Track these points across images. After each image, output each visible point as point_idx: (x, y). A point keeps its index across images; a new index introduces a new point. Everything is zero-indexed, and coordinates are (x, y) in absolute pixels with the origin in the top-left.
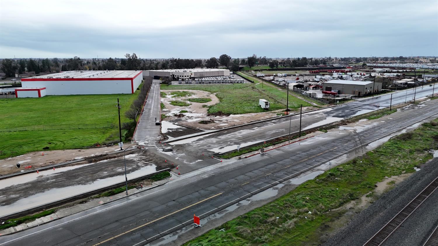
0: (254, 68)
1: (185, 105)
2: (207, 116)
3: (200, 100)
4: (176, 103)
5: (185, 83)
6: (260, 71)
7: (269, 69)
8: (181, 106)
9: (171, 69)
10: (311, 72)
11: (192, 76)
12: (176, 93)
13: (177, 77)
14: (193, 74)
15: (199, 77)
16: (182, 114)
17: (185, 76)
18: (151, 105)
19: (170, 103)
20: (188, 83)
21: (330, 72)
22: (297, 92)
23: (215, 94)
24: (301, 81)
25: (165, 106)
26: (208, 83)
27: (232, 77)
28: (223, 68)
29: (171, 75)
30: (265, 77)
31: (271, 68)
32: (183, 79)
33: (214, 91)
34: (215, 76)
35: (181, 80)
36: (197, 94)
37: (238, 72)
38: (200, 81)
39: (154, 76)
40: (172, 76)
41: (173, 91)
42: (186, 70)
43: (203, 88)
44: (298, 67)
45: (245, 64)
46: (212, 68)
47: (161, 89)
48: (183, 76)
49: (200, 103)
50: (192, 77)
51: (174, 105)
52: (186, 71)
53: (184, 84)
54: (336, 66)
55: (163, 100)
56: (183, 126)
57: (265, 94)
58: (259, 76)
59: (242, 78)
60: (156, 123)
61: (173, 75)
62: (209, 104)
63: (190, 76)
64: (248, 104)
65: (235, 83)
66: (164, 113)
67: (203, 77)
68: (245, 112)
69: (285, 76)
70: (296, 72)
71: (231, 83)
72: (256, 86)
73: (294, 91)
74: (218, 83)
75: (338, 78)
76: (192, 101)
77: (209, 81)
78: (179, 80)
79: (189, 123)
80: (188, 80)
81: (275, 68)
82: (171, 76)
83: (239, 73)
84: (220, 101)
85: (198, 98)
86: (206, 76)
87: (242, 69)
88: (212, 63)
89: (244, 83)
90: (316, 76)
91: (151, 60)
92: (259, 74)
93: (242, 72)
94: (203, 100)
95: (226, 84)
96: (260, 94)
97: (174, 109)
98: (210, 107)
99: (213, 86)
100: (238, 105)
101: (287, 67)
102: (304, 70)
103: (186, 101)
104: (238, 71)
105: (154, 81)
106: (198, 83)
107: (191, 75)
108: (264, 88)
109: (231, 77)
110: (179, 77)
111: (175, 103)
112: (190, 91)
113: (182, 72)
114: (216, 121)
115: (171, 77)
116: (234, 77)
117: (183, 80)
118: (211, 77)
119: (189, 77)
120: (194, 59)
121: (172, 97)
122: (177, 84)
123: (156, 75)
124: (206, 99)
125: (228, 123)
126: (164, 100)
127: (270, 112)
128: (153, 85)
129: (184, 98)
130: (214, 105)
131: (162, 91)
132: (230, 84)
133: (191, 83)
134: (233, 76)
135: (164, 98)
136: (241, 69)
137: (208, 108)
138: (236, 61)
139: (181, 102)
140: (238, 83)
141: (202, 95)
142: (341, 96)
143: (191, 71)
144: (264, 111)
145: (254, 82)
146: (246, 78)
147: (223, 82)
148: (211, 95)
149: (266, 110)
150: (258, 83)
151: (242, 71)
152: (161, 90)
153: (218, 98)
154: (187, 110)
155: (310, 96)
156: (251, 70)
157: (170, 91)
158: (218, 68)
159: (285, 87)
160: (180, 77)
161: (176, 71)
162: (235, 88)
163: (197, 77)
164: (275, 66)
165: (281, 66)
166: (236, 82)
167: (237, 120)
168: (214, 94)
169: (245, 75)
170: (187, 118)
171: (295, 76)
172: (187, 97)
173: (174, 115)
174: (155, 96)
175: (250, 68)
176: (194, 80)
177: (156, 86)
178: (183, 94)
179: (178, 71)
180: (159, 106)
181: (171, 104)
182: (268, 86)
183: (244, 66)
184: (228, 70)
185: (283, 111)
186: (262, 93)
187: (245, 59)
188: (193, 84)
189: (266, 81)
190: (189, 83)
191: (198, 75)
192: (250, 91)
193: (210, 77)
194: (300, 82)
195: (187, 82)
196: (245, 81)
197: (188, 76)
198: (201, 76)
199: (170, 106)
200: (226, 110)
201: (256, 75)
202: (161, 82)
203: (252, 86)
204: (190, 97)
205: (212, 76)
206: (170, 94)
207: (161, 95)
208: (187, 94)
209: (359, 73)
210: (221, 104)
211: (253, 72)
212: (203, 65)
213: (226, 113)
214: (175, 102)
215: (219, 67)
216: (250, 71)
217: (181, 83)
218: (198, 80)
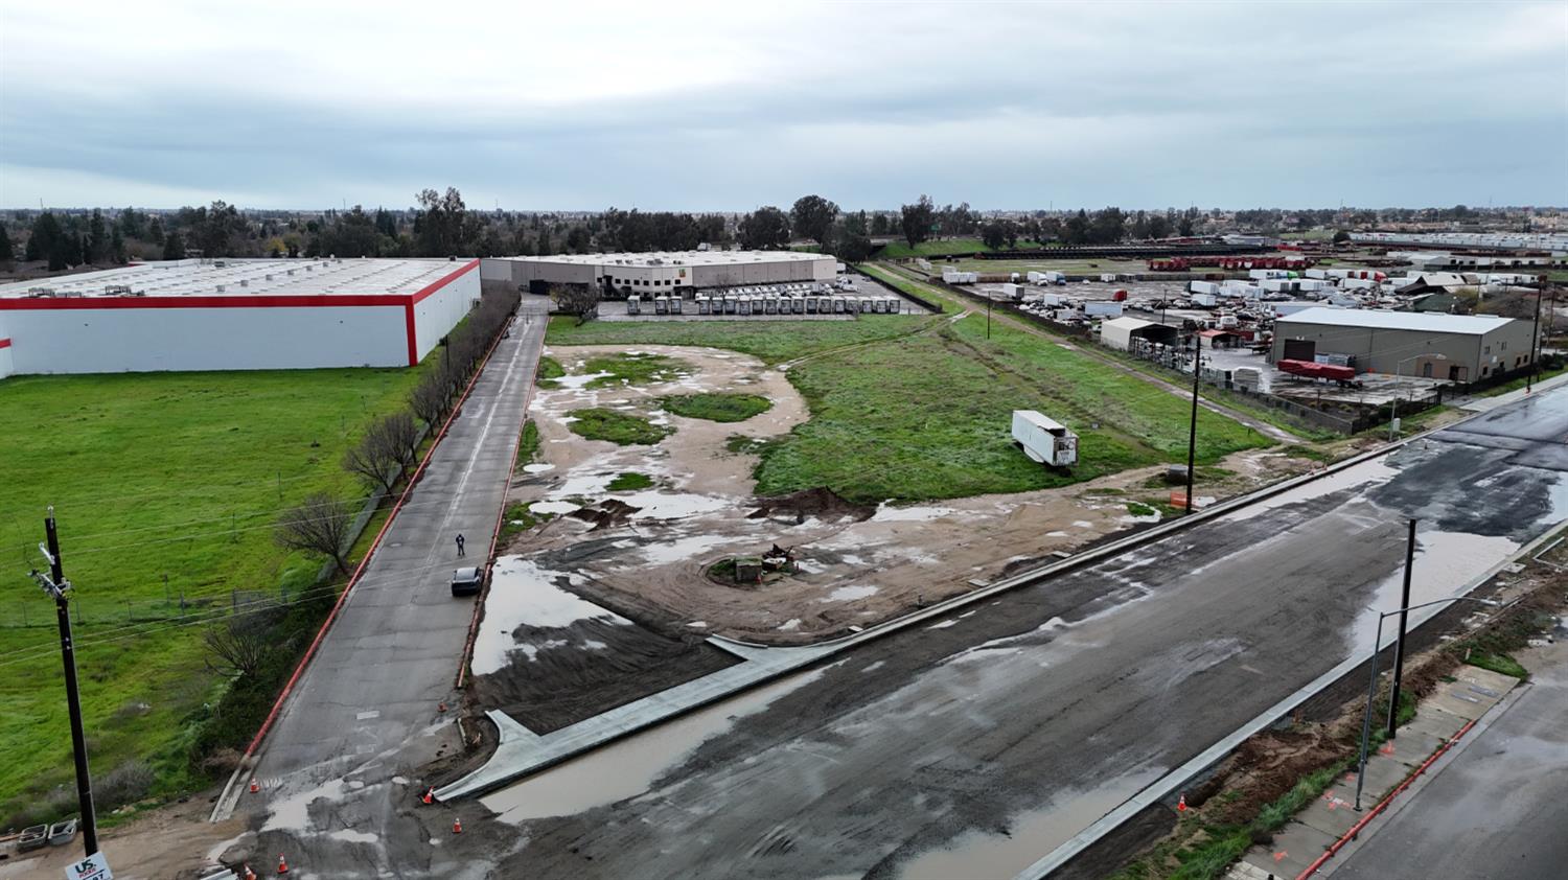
0: (928, 246)
1: (643, 436)
2: (752, 516)
3: (715, 402)
4: (600, 424)
5: (654, 311)
6: (949, 260)
7: (983, 254)
8: (622, 442)
9: (600, 255)
10: (1156, 267)
11: (687, 282)
12: (609, 362)
13: (623, 288)
14: (689, 273)
15: (715, 284)
16: (621, 504)
17: (657, 283)
18: (473, 437)
19: (569, 424)
20: (666, 313)
21: (1230, 266)
22: (1151, 361)
23: (784, 367)
24: (1138, 305)
25: (542, 444)
26: (749, 314)
27: (847, 287)
28: (808, 250)
29: (602, 277)
30: (978, 286)
31: (990, 246)
32: (646, 294)
33: (778, 353)
34: (778, 283)
35: (637, 298)
36: (701, 369)
37: (865, 263)
38: (718, 305)
39: (531, 282)
40: (604, 281)
41: (595, 354)
42: (660, 255)
43: (728, 337)
44: (1092, 243)
45: (885, 233)
46: (763, 250)
47: (548, 342)
48: (646, 283)
49: (718, 421)
50: (685, 288)
51: (590, 437)
52: (661, 263)
53: (650, 318)
54: (1235, 242)
55: (542, 401)
56: (616, 600)
57: (1011, 371)
58: (955, 280)
59: (884, 290)
61: (605, 277)
62: (758, 429)
63: (678, 282)
64: (954, 431)
65: (862, 312)
66: (524, 494)
67: (731, 286)
68: (951, 492)
69: (1058, 283)
70: (1095, 266)
71: (847, 312)
72: (955, 329)
73: (1133, 354)
74: (793, 311)
75: (1281, 292)
76: (676, 413)
77: (754, 302)
78: (631, 297)
79: (649, 575)
80: (665, 298)
81: (1004, 248)
82: (599, 280)
83: (871, 267)
84: (813, 412)
85: (705, 391)
86: (740, 282)
87: (880, 252)
88: (764, 230)
89: (902, 312)
90: (1189, 286)
92: (951, 273)
93: (881, 266)
94: (730, 407)
95: (828, 317)
96: (991, 372)
97: (586, 465)
98: (769, 449)
99: (775, 329)
100: (902, 440)
101: (1052, 247)
102: (1121, 258)
103: (649, 410)
104: (864, 260)
105: (528, 301)
106: (708, 314)
107: (683, 279)
108: (996, 339)
109: (841, 285)
110: (632, 284)
111: (594, 425)
112: (675, 352)
113: (646, 266)
114: (805, 556)
115: (598, 285)
116: (854, 287)
117: (646, 298)
118: (763, 284)
119: (673, 284)
120: (697, 215)
121: (588, 386)
122: (618, 318)
123: (537, 278)
124: (745, 398)
125: (876, 582)
126: (547, 406)
127: (1082, 487)
128: (519, 320)
129: (642, 391)
130: (786, 438)
131: (547, 351)
132: (844, 318)
133: (680, 313)
134: (850, 282)
135: (551, 393)
136: (875, 253)
137: (756, 459)
138: (855, 221)
139: (625, 419)
140: (874, 312)
141: (725, 377)
142: (1373, 385)
143: (680, 263)
144: (1051, 485)
145: (944, 309)
146: (900, 286)
147: (810, 308)
148: (767, 373)
149: (1055, 475)
150: (961, 313)
151: (881, 262)
152: (548, 345)
153: (802, 391)
154: (652, 468)
155: (1229, 385)
156: (914, 257)
157: (585, 350)
158: (788, 249)
159: (1082, 331)
160: (635, 288)
161: (618, 261)
162: (869, 340)
163: (705, 288)
164: (1005, 239)
165: (1028, 241)
166: (868, 308)
167: (927, 553)
168: (779, 370)
169: (895, 276)
170: (644, 533)
171: (1098, 283)
172: (656, 387)
173: (577, 508)
174: (511, 380)
175: (911, 248)
176: (694, 297)
177: (531, 328)
178: (640, 367)
179: (627, 262)
180: (514, 444)
181: (573, 428)
182: (1011, 332)
183: (886, 241)
184: (831, 257)
185: (1149, 484)
186: (997, 365)
187: (886, 216)
188: (689, 318)
189: (987, 302)
190: (673, 314)
191: (710, 279)
192: (938, 356)
193: (757, 284)
194: (1134, 309)
195: (662, 307)
196: (904, 302)
197: (668, 283)
198: (723, 283)
199: (570, 444)
200: (850, 471)
201: (941, 279)
202: (555, 308)
203: (937, 327)
204: (670, 389)
205: (764, 281)
206: (581, 368)
207: (538, 376)
208: (658, 368)
209: (1358, 272)
210: (818, 430)
211: (923, 262)
212: (729, 237)
213: (853, 493)
214: (595, 418)
215: (792, 245)
216: (911, 259)
217: (637, 313)
218: (707, 298)
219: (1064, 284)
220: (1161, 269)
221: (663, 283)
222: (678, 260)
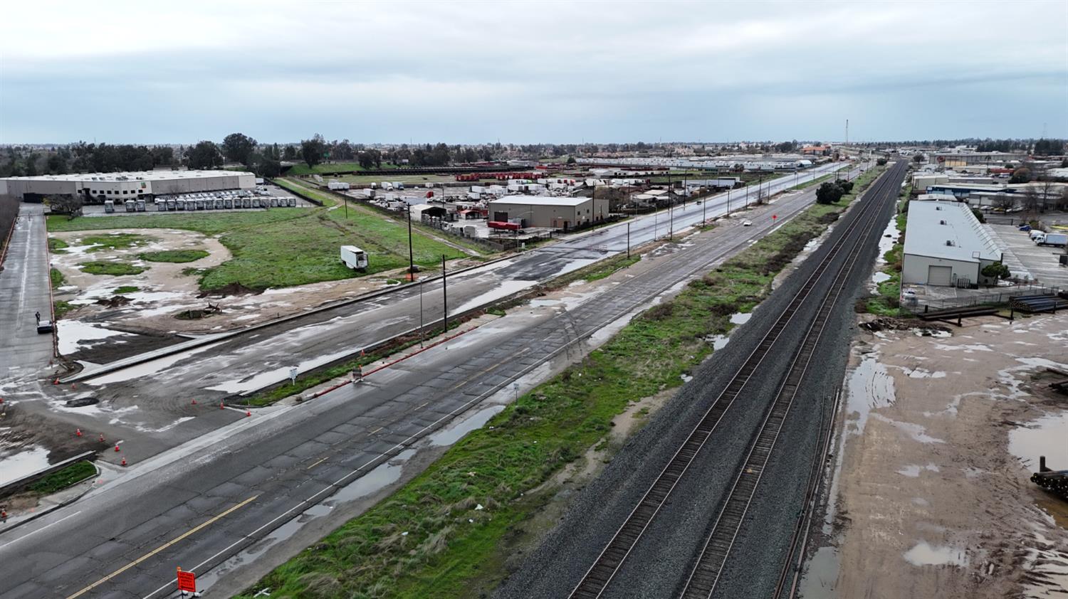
0: (322, 167)
1: (130, 271)
2: (198, 297)
3: (174, 254)
4: (101, 267)
5: (125, 210)
6: (336, 176)
7: (358, 172)
8: (117, 274)
9: (77, 175)
10: (460, 179)
11: (147, 191)
12: (98, 239)
13: (99, 196)
14: (149, 186)
15: (169, 192)
16: (124, 298)
17: (125, 192)
18: (18, 278)
19: (80, 269)
20: (134, 211)
21: (501, 178)
22: (431, 226)
23: (218, 236)
24: (438, 200)
25: (66, 278)
26: (194, 210)
27: (264, 193)
28: (237, 170)
29: (81, 189)
30: (350, 191)
31: (365, 168)
32: (117, 200)
33: (213, 229)
34: (215, 191)
35: (112, 202)
36: (163, 240)
37: (278, 178)
38: (172, 204)
39: (24, 194)
40: (84, 192)
41: (86, 235)
42: (125, 174)
43: (180, 223)
44: (430, 165)
45: (294, 158)
46: (203, 170)
47: (49, 230)
48: (117, 193)
49: (176, 262)
50: (147, 195)
51: (95, 273)
52: (127, 179)
53: (123, 214)
54: (514, 164)
55: (58, 259)
56: (128, 329)
57: (353, 233)
58: (336, 188)
59: (289, 194)
60: (38, 329)
61: (84, 189)
62: (201, 265)
63: (141, 191)
64: (313, 259)
65: (272, 206)
66: (64, 298)
67: (181, 193)
68: (304, 282)
69: (399, 189)
70: (425, 179)
71: (262, 207)
72: (329, 215)
73: (424, 223)
74: (226, 208)
75: (519, 191)
76: (149, 260)
77: (197, 203)
78: (106, 202)
79: (144, 320)
80: (133, 201)
81: (373, 169)
82: (80, 191)
83: (282, 180)
84: (234, 255)
85: (167, 250)
86: (187, 191)
87: (289, 171)
88: (203, 156)
89: (297, 206)
90: (471, 189)
91: (9, 149)
92: (334, 183)
93: (288, 180)
94: (184, 256)
95: (248, 210)
96: (342, 233)
97: (97, 285)
98: (207, 273)
99: (211, 217)
100: (284, 264)
101: (403, 167)
102: (443, 174)
103: (131, 260)
104: (277, 176)
105: (25, 208)
106: (165, 210)
107: (143, 189)
108: (351, 219)
109: (259, 191)
110: (106, 194)
111: (96, 269)
112: (144, 232)
113: (115, 181)
114: (226, 308)
115: (79, 194)
116: (268, 192)
117: (118, 202)
118: (203, 192)
119: (137, 193)
120: (150, 146)
121: (87, 251)
122: (100, 215)
123: (29, 192)
124: (193, 251)
125: (259, 313)
126: (62, 261)
127: (369, 276)
128: (22, 219)
129: (125, 252)
130: (218, 267)
131: (51, 235)
132: (259, 210)
133: (144, 211)
134: (266, 190)
135: (62, 256)
136: (285, 171)
137: (200, 277)
138: (272, 151)
139: (117, 264)
140: (279, 206)
141: (179, 242)
142: (528, 232)
143: (141, 179)
144: (355, 276)
145: (324, 204)
146: (300, 193)
147: (237, 205)
148: (207, 239)
149: (359, 272)
150: (335, 206)
151: (289, 177)
152: (50, 232)
153: (228, 247)
154: (137, 283)
155: (463, 235)
156: (313, 174)
157: (80, 233)
158: (222, 169)
159: (402, 213)
160: (108, 196)
161: (93, 179)
162: (275, 221)
163: (161, 195)
164: (373, 163)
165: (389, 164)
166: (275, 204)
167: (286, 303)
168: (214, 238)
169: (298, 186)
170: (139, 307)
171: (423, 189)
172: (134, 250)
173: (96, 301)
174: (31, 251)
175: (310, 167)
176: (154, 201)
177: (34, 223)
178: (121, 240)
179: (100, 179)
180: (47, 279)
181: (83, 270)
182: (361, 214)
183: (293, 164)
184: (251, 174)
185: (401, 273)
186: (347, 230)
187: (295, 147)
188: (150, 213)
189: (353, 200)
190: (139, 211)
191: (165, 189)
192: (314, 227)
193: (199, 192)
194: (436, 202)
195: (131, 207)
196: (299, 200)
197: (133, 192)
198: (174, 191)
199: (84, 277)
200: (253, 278)
201: (327, 187)
202: (50, 211)
203: (319, 213)
204: (143, 250)
205: (204, 189)
206: (79, 243)
207: (50, 248)
208: (133, 241)
209: (562, 180)
210: (237, 263)
211: (317, 177)
212: (177, 162)
213: (253, 285)
214: (97, 265)
215: (225, 167)
216: (310, 176)
217: (113, 211)
218: (164, 201)
219: (402, 189)
220: (462, 180)
221: (129, 192)
222: (139, 177)
